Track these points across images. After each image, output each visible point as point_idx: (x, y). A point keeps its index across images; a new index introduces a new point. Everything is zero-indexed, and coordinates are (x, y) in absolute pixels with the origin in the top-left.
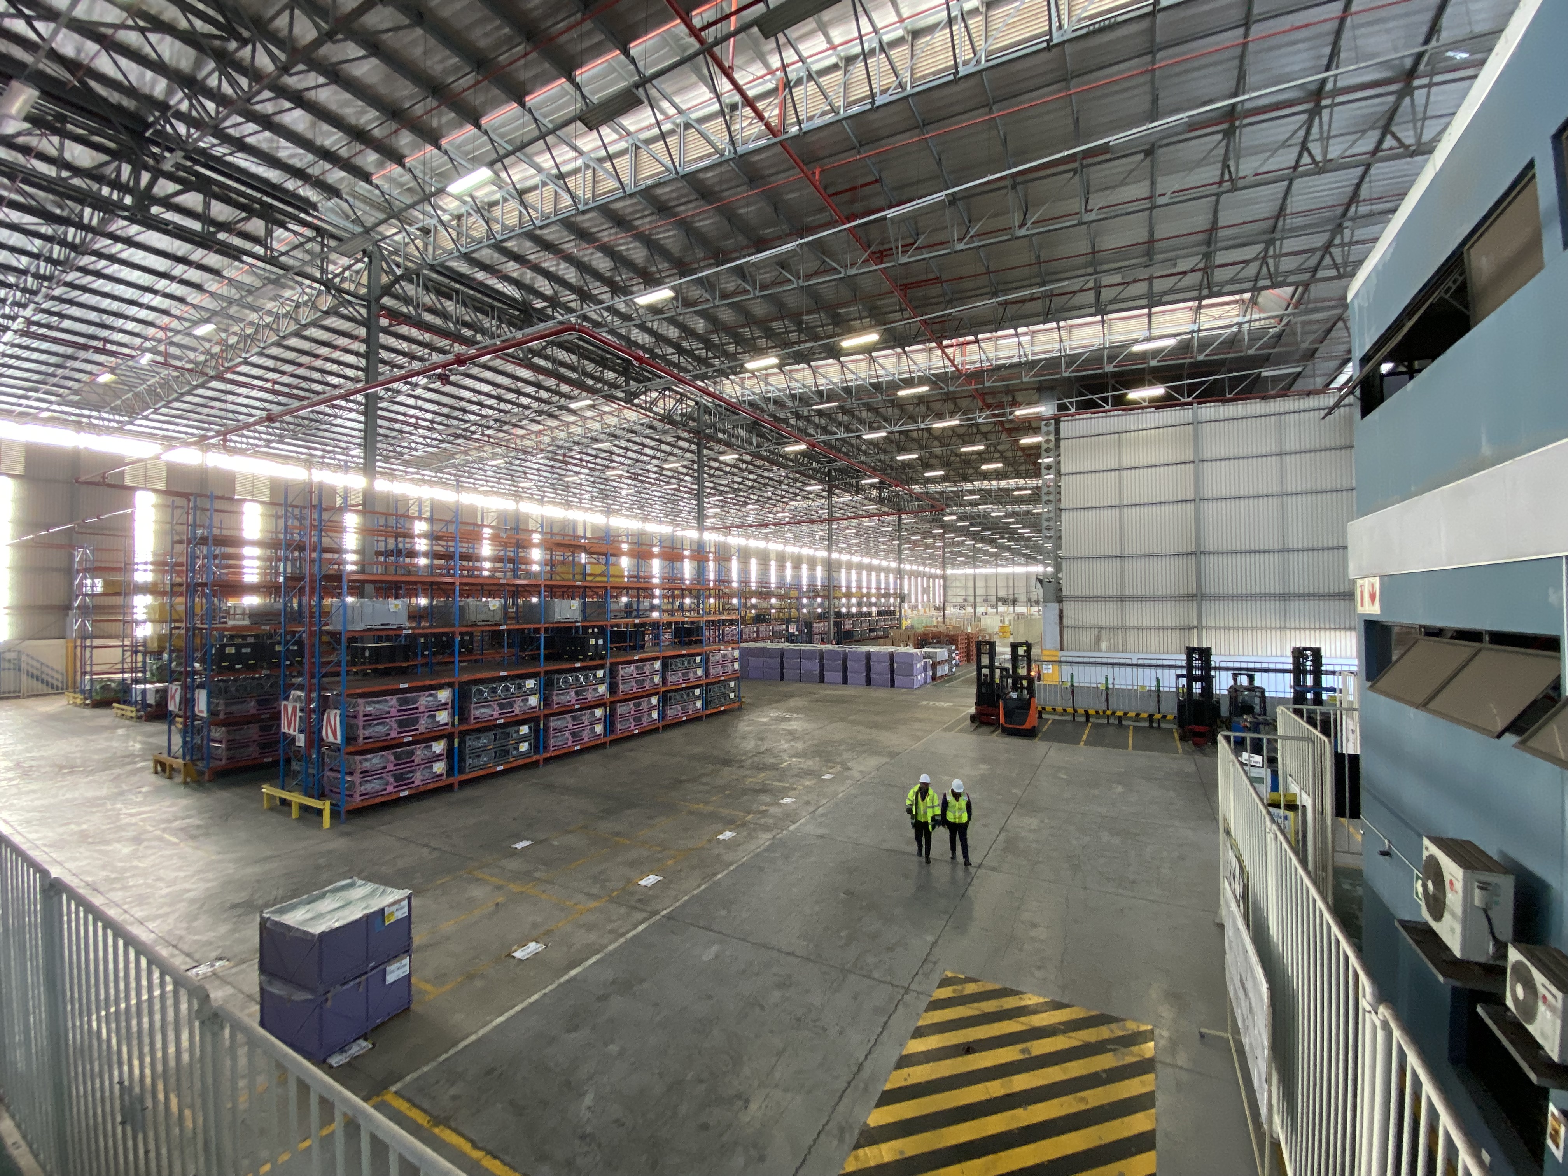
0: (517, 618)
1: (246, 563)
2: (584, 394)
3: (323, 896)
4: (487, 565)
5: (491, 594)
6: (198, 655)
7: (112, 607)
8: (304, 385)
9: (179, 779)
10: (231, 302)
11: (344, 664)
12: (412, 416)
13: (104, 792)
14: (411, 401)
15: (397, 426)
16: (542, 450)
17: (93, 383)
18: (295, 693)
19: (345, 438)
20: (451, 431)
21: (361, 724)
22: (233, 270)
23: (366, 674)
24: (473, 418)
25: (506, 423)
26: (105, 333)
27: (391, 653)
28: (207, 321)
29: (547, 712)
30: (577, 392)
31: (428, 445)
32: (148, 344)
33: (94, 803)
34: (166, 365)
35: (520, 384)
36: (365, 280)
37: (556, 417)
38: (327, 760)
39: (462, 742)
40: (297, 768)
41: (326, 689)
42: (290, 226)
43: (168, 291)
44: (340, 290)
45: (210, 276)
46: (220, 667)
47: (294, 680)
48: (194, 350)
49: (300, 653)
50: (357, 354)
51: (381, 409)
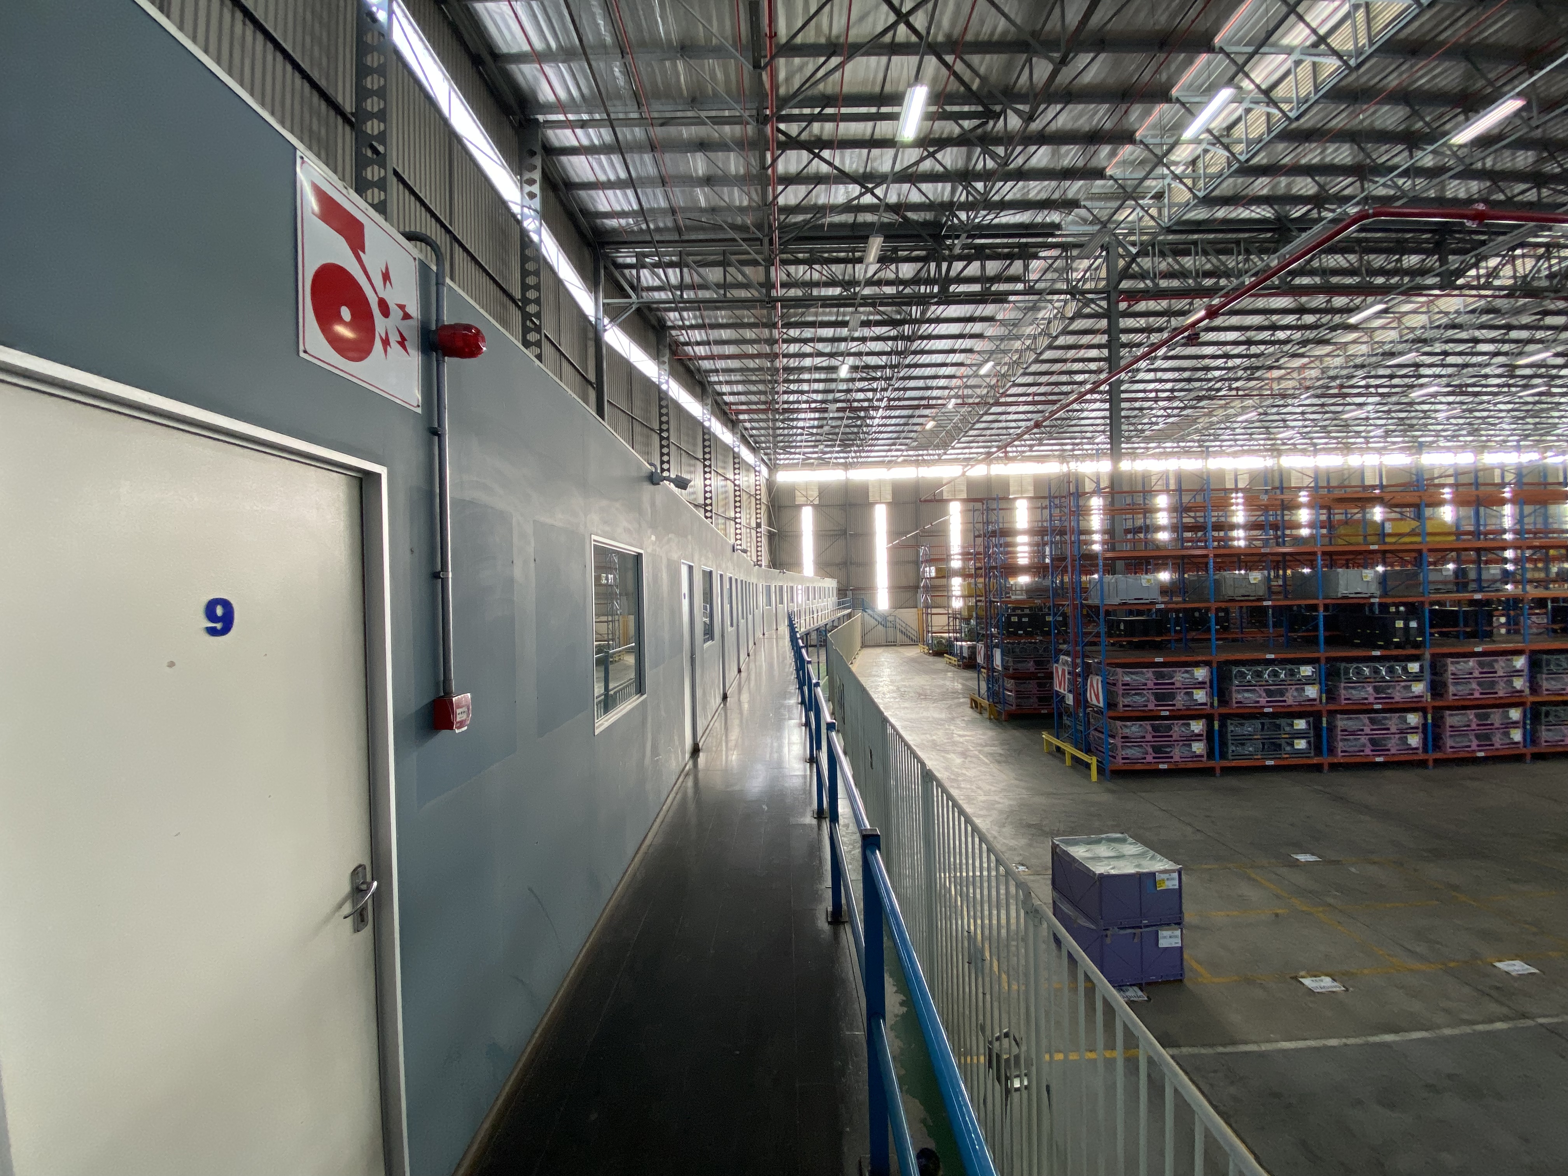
0: (1285, 590)
1: (1019, 549)
2: (1370, 299)
3: (1098, 842)
4: (1240, 533)
5: (1250, 567)
6: (994, 622)
7: (940, 586)
8: (1056, 390)
9: (986, 715)
10: (1002, 339)
11: (1103, 634)
12: (1151, 391)
13: (943, 716)
14: (1151, 376)
15: (1137, 405)
16: (1308, 388)
17: (924, 430)
18: (1063, 658)
19: (1091, 428)
20: (1193, 395)
21: (1121, 692)
22: (1003, 312)
23: (1121, 646)
24: (1217, 373)
25: (1258, 368)
26: (928, 393)
27: (1145, 627)
28: (987, 361)
29: (1331, 707)
30: (1358, 301)
31: (1169, 416)
32: (952, 393)
33: (938, 723)
34: (964, 404)
35: (1275, 318)
36: (1103, 274)
37: (1327, 342)
38: (1092, 720)
39: (1223, 725)
40: (1068, 723)
41: (1088, 657)
42: (1041, 254)
43: (963, 347)
44: (1083, 293)
45: (987, 324)
46: (1008, 632)
47: (1061, 647)
48: (980, 387)
49: (1065, 623)
50: (1099, 346)
51: (1123, 392)
